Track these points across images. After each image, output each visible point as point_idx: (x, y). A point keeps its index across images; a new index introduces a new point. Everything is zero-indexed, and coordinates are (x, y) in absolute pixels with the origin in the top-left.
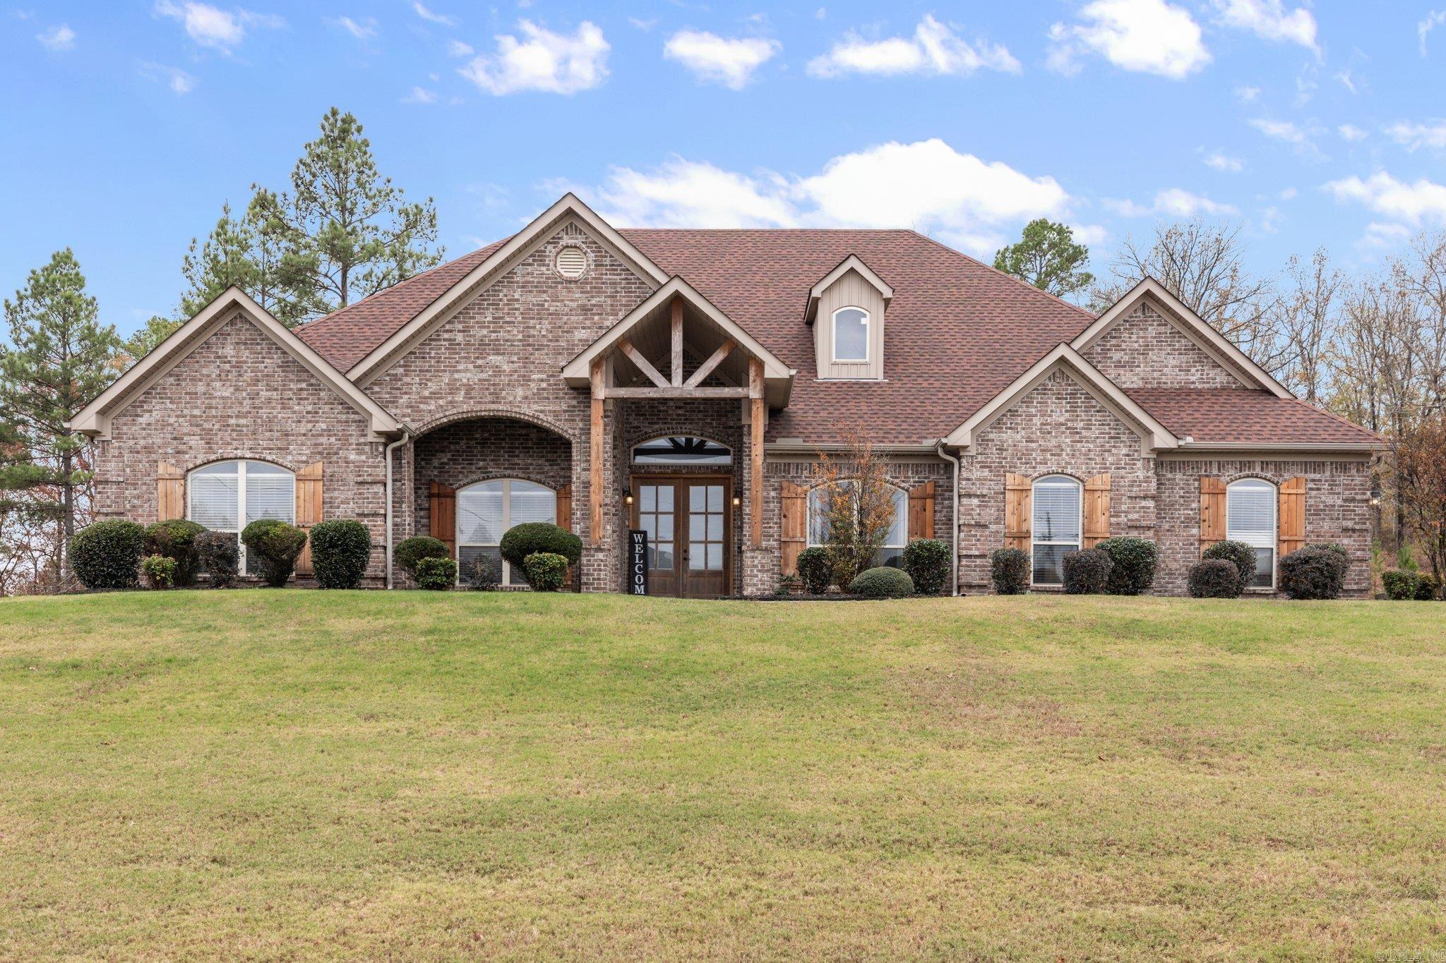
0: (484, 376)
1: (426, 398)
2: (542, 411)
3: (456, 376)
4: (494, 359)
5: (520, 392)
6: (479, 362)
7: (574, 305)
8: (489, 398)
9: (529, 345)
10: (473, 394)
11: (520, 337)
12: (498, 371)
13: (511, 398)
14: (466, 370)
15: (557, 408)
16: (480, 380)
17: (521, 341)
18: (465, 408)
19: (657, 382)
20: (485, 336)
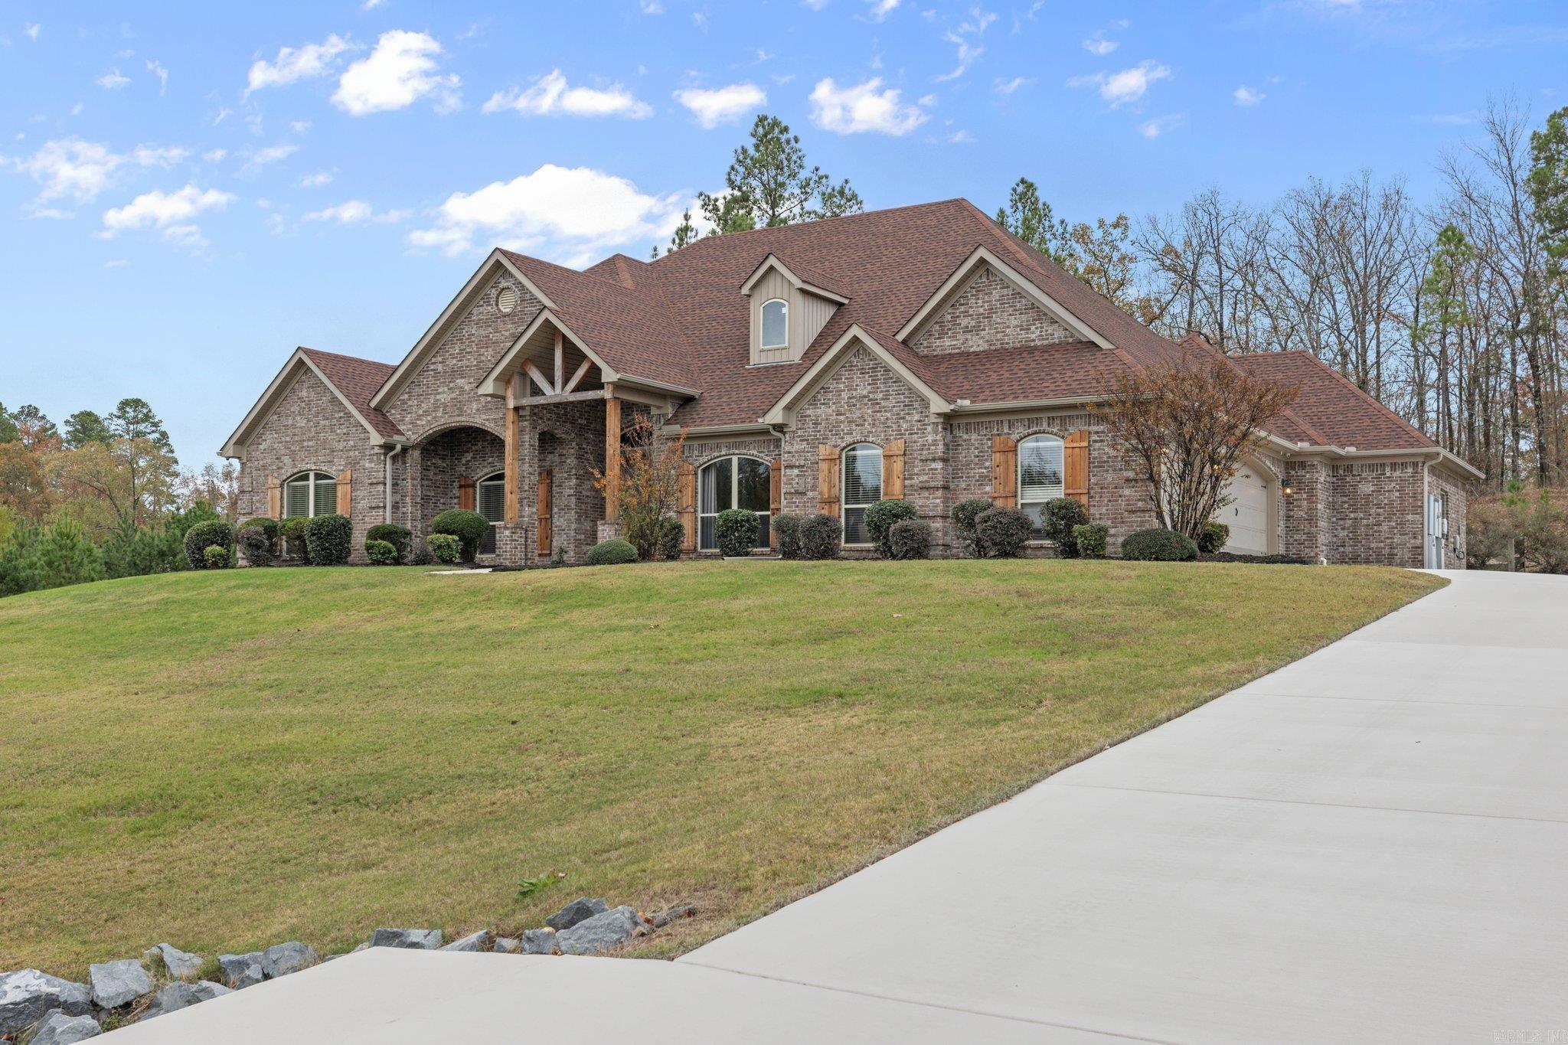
0: (453, 395)
1: (421, 415)
2: (487, 420)
3: (438, 397)
4: (460, 382)
5: (475, 406)
6: (451, 385)
7: (507, 334)
8: (457, 413)
10: (448, 409)
11: (475, 364)
12: (462, 391)
13: (469, 412)
14: (444, 392)
15: (497, 416)
16: (452, 399)
18: (443, 421)
19: (546, 392)
20: (454, 365)
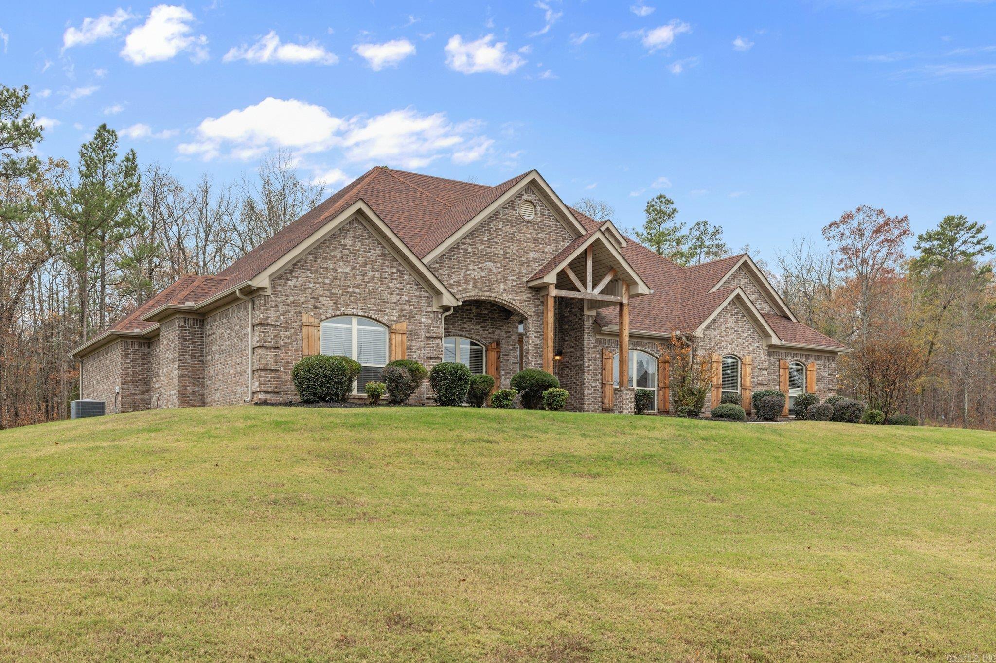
0: (483, 274)
1: (451, 284)
3: (468, 272)
4: (489, 264)
5: (502, 286)
6: (481, 265)
7: (530, 236)
8: (486, 289)
9: (507, 258)
10: (477, 285)
11: (502, 252)
12: (490, 272)
13: (497, 290)
14: (473, 270)
16: (481, 277)
17: (502, 255)
18: (473, 294)
20: (483, 249)
